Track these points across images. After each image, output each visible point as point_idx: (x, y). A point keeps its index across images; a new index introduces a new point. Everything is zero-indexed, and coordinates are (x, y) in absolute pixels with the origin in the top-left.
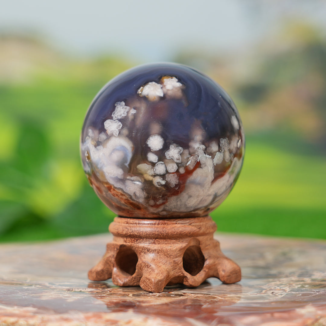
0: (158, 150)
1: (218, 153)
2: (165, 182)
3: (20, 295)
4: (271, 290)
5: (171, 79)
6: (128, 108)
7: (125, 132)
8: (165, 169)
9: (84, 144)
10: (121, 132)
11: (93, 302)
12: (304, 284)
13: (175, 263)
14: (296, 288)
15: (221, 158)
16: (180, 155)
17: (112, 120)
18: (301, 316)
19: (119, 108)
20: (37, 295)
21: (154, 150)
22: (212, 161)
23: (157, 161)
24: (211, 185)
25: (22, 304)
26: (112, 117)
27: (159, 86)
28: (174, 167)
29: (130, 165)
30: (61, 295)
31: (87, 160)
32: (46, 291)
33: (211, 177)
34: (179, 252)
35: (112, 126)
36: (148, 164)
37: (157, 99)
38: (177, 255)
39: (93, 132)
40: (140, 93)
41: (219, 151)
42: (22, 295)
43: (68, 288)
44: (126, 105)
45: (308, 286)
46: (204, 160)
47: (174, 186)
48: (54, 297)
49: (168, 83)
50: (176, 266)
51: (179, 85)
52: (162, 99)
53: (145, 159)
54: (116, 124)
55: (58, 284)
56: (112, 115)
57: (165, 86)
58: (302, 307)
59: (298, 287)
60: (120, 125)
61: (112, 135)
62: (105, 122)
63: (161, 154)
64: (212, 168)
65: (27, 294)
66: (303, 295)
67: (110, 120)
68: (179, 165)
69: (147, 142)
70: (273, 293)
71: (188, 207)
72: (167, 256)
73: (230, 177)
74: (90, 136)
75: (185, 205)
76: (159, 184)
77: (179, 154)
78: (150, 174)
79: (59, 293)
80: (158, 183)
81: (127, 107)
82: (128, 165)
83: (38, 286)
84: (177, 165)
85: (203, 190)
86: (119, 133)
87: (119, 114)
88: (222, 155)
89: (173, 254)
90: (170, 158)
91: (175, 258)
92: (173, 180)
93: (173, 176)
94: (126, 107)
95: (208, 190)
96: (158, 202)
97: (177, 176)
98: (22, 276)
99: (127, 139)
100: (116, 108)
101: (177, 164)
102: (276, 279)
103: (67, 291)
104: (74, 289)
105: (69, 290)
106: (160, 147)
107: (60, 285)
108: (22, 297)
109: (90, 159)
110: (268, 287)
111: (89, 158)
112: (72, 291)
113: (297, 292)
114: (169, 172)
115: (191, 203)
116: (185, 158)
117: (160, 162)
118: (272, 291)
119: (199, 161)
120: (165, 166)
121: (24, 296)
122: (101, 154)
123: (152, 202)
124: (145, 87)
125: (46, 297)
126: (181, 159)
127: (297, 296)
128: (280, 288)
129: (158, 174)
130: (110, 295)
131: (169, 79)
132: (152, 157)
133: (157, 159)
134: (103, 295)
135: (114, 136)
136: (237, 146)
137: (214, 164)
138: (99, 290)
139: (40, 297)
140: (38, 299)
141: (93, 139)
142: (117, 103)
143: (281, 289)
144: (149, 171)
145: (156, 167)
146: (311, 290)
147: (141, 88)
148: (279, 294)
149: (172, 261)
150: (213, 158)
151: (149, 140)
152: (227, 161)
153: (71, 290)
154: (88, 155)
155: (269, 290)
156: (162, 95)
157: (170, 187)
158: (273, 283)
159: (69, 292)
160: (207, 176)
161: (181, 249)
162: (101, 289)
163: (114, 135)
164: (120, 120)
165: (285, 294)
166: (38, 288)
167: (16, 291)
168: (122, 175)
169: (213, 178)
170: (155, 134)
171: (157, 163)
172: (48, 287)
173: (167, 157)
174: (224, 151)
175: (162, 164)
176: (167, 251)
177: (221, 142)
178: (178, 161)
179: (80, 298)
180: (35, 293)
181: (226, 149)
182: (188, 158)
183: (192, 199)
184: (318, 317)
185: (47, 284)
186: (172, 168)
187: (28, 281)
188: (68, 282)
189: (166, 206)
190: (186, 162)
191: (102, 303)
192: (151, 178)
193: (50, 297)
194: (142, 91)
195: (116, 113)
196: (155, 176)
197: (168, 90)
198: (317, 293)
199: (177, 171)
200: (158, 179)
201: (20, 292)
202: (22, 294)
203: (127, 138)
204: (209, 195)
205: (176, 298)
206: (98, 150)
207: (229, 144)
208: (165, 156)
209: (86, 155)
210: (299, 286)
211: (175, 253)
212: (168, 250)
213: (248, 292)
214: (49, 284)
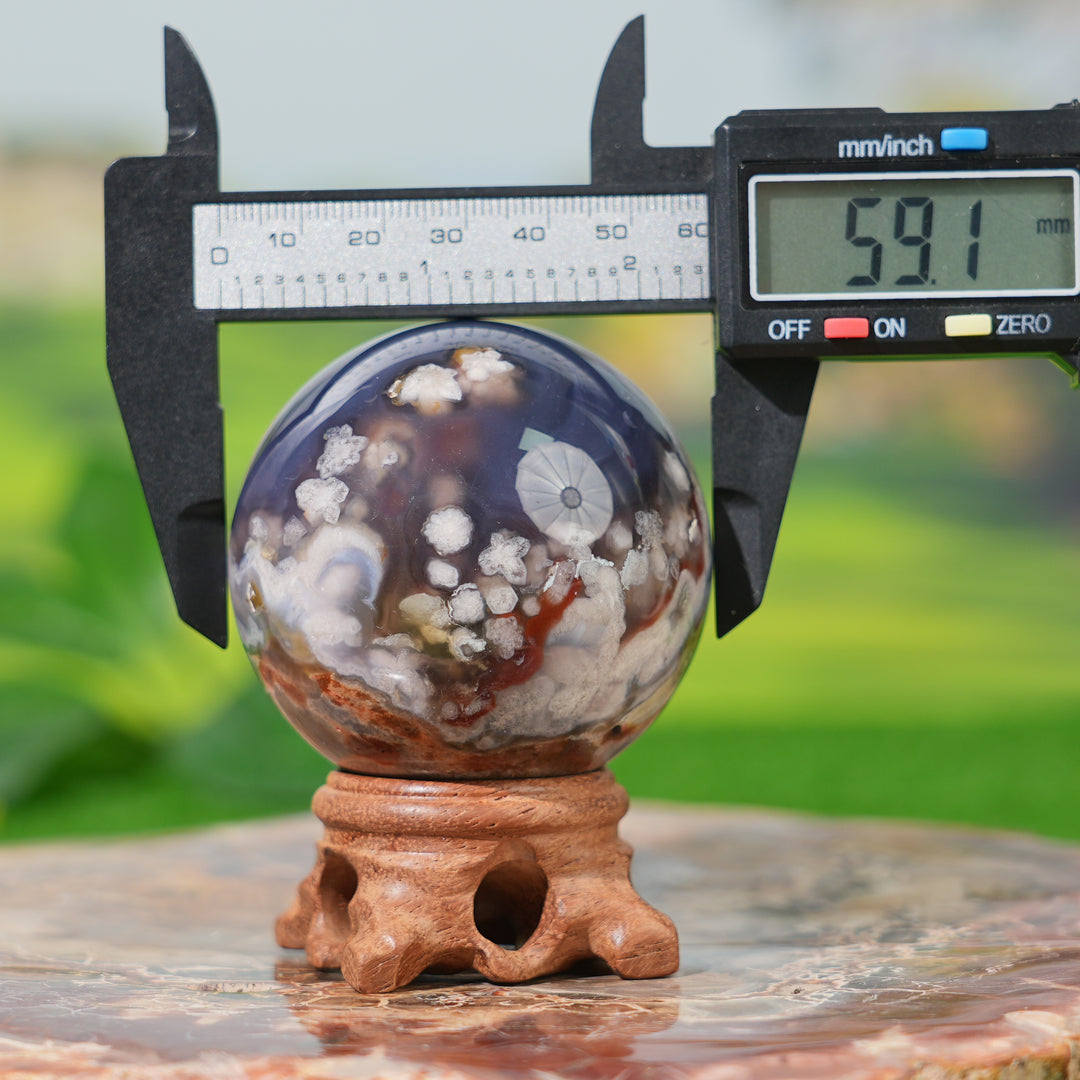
0: (457, 549)
1: (631, 553)
2: (485, 643)
3: (63, 1006)
4: (794, 982)
5: (481, 354)
6: (362, 439)
7: (359, 508)
8: (482, 605)
9: (242, 564)
10: (347, 512)
11: (271, 1026)
12: (893, 965)
13: (447, 910)
14: (867, 976)
15: (644, 570)
16: (521, 562)
17: (318, 480)
18: (867, 1061)
19: (336, 445)
20: (113, 1005)
21: (447, 550)
22: (617, 578)
23: (455, 584)
24: (620, 649)
25: (68, 1032)
26: (318, 472)
27: (448, 373)
28: (508, 597)
29: (379, 602)
30: (181, 1004)
31: (254, 610)
32: (140, 992)
33: (618, 627)
34: (460, 878)
35: (318, 497)
36: (431, 595)
37: (444, 409)
38: (454, 887)
39: (265, 524)
40: (394, 395)
41: (634, 547)
42: (68, 1006)
43: (203, 981)
44: (355, 433)
45: (901, 969)
46: (593, 573)
47: (512, 653)
48: (160, 1010)
49: (475, 363)
50: (450, 918)
51: (505, 367)
52: (460, 406)
53: (420, 581)
54: (331, 488)
55: (173, 970)
56: (318, 467)
57: (464, 372)
58: (872, 1034)
59: (873, 975)
60: (343, 491)
61: (322, 522)
62: (299, 488)
63: (468, 563)
64: (617, 597)
65: (82, 1003)
66: (882, 997)
67: (311, 480)
68: (523, 590)
69: (425, 529)
70: (797, 991)
71: (558, 721)
72: (423, 889)
73: (673, 627)
74: (258, 536)
75: (549, 714)
76: (467, 652)
77: (519, 558)
78: (440, 622)
79: (177, 997)
80: (463, 647)
81: (358, 438)
82: (373, 603)
83: (116, 977)
84: (516, 592)
85: (597, 664)
86: (342, 514)
87: (338, 460)
88: (644, 558)
89: (441, 884)
90: (495, 572)
91: (447, 895)
92: (507, 638)
93: (508, 623)
94: (355, 438)
95: (611, 665)
96: (467, 709)
97: (519, 623)
98: (72, 947)
99: (366, 529)
100: (328, 446)
101: (516, 588)
102: (813, 951)
103: (199, 993)
104: (220, 986)
105: (205, 989)
106: (461, 543)
107: (180, 974)
108: (69, 1012)
109: (260, 604)
110: (787, 973)
111: (257, 601)
112: (215, 990)
113: (866, 988)
114: (494, 612)
115: (565, 706)
116: (538, 568)
117: (466, 586)
118: (794, 988)
119: (580, 577)
120: (481, 596)
121: (75, 1008)
122: (294, 580)
123: (450, 711)
124: (407, 379)
125: (137, 1010)
126: (525, 571)
127: (864, 1001)
128: (821, 977)
129: (463, 620)
130: (324, 1004)
131: (476, 354)
132: (442, 573)
133: (457, 576)
134: (303, 1003)
135: (328, 523)
136: (686, 537)
137: (623, 587)
138: (295, 987)
139: (119, 1011)
140: (115, 1017)
141: (265, 544)
142: (329, 431)
143: (824, 979)
144: (435, 613)
145: (456, 602)
146: (908, 984)
147: (397, 382)
148: (814, 994)
149: (437, 902)
150: (619, 566)
151: (430, 522)
152: (661, 579)
153: (213, 987)
154: (253, 593)
155: (787, 984)
156: (458, 397)
157: (501, 658)
158: (803, 961)
159: (205, 994)
160: (606, 623)
161: (466, 871)
162: (298, 984)
163: (327, 520)
164: (341, 477)
165: (832, 995)
166: (116, 982)
167: (51, 993)
168: (357, 635)
169: (625, 628)
170: (445, 506)
171: (456, 588)
172: (145, 981)
173: (486, 569)
174: (651, 547)
175: (472, 590)
176: (424, 873)
177: (640, 522)
178: (517, 580)
179: (237, 1012)
180: (105, 1001)
181: (656, 545)
182: (546, 569)
183: (566, 694)
184: (916, 1064)
185: (144, 972)
186: (503, 600)
187: (88, 962)
188: (202, 964)
189: (493, 717)
190: (542, 582)
191: (299, 1027)
192: (441, 636)
193: (150, 1009)
194: (399, 390)
195: (328, 458)
196: (452, 628)
197: (475, 382)
198: (924, 993)
199: (518, 611)
200: (464, 637)
201: (64, 996)
202: (70, 1003)
203: (364, 524)
204: (615, 683)
205: (512, 1011)
206: (282, 571)
207: (664, 528)
208: (480, 567)
209: (250, 594)
210: (876, 970)
211: (448, 880)
212: (427, 873)
213: (725, 990)
214: (150, 969)
